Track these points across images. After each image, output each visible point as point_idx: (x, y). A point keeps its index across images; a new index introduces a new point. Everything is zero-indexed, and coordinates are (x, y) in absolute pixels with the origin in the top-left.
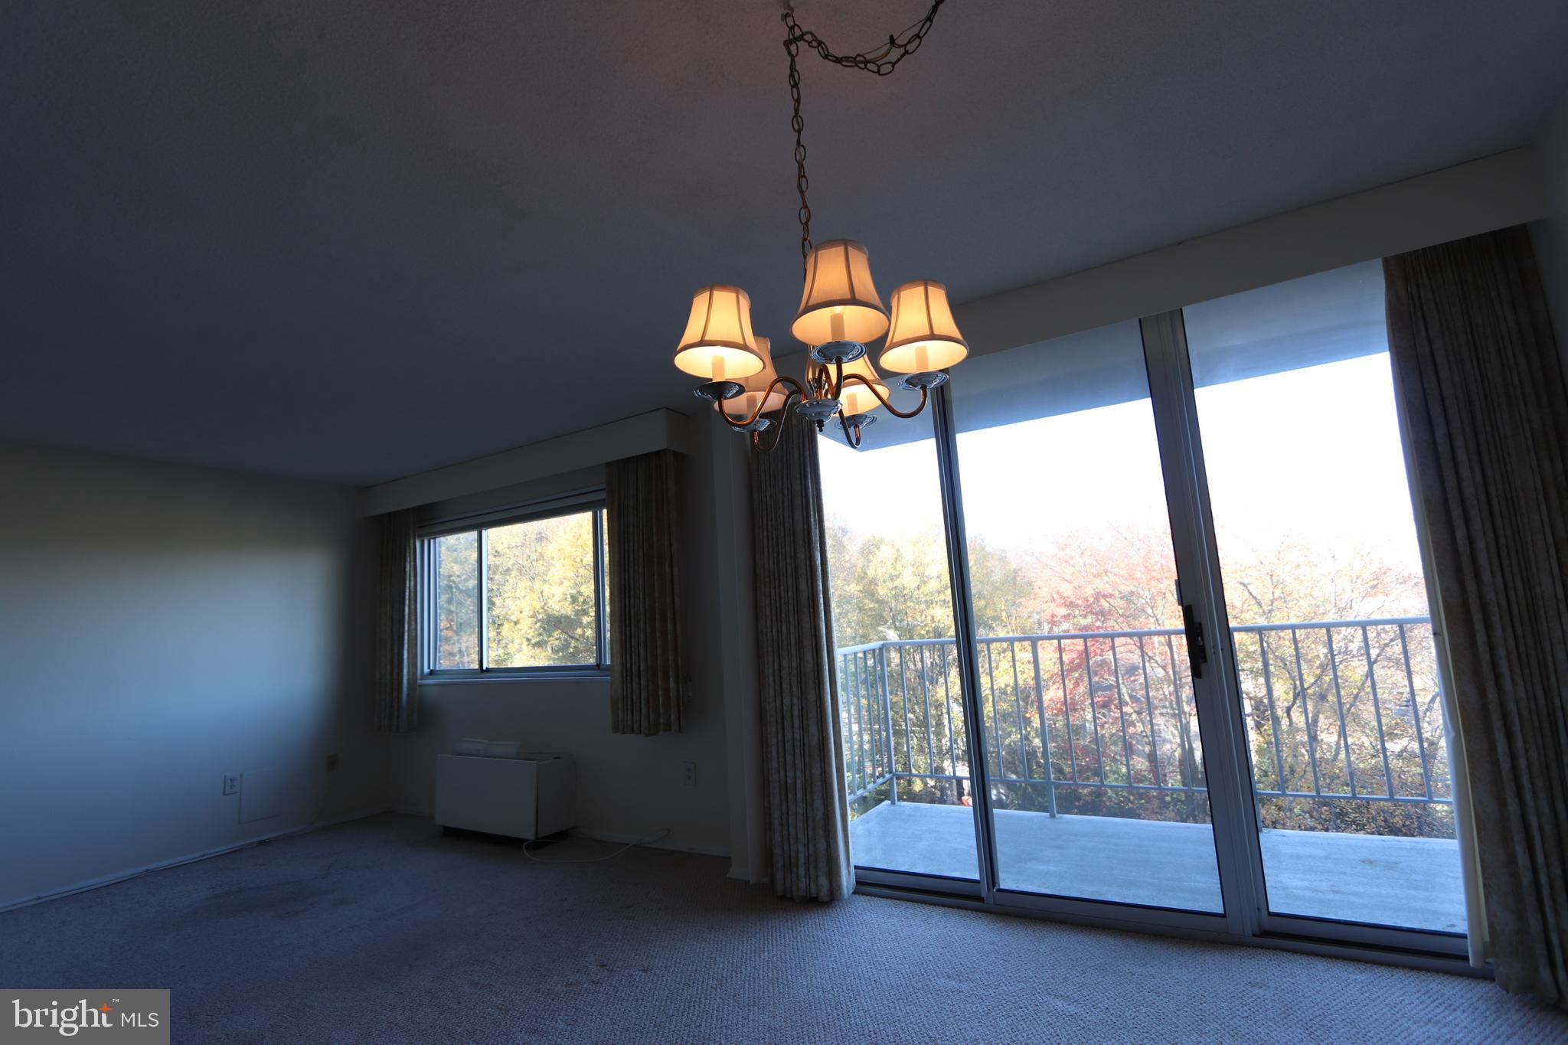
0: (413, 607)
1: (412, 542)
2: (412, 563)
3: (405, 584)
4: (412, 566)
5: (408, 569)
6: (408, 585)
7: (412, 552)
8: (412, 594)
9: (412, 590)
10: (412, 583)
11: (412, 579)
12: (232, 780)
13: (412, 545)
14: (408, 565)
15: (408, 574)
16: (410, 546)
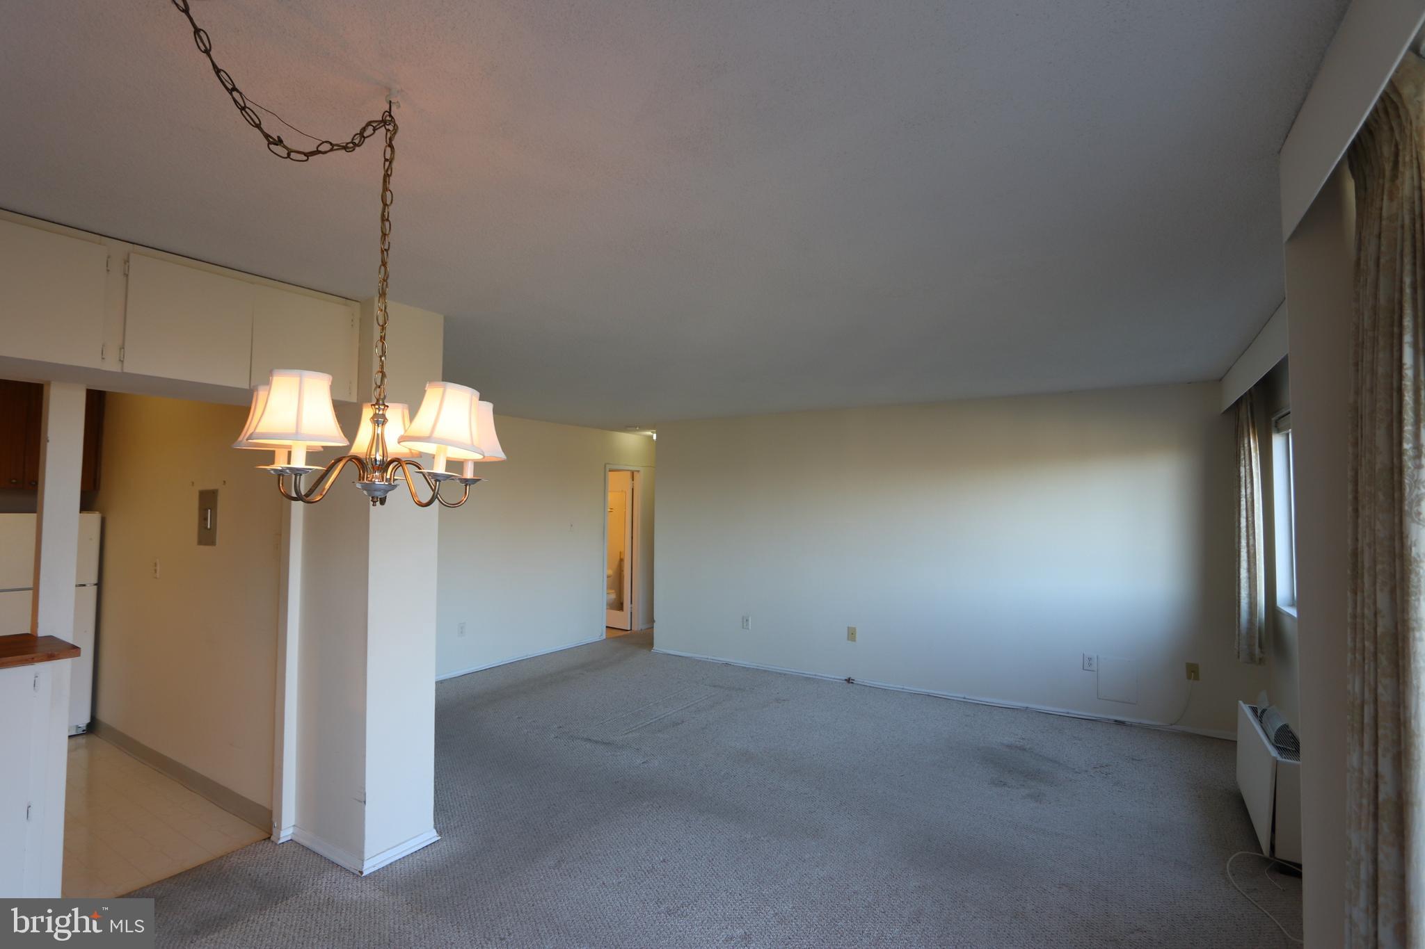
0: (1250, 519)
1: (1246, 441)
2: (1248, 467)
3: (1240, 491)
4: (1248, 471)
5: (1243, 474)
6: (1243, 492)
7: (1247, 453)
8: (1249, 504)
9: (1249, 499)
10: (1249, 491)
11: (1249, 485)
12: (1090, 659)
13: (1246, 445)
14: (1242, 469)
15: (1243, 480)
16: (1244, 446)
